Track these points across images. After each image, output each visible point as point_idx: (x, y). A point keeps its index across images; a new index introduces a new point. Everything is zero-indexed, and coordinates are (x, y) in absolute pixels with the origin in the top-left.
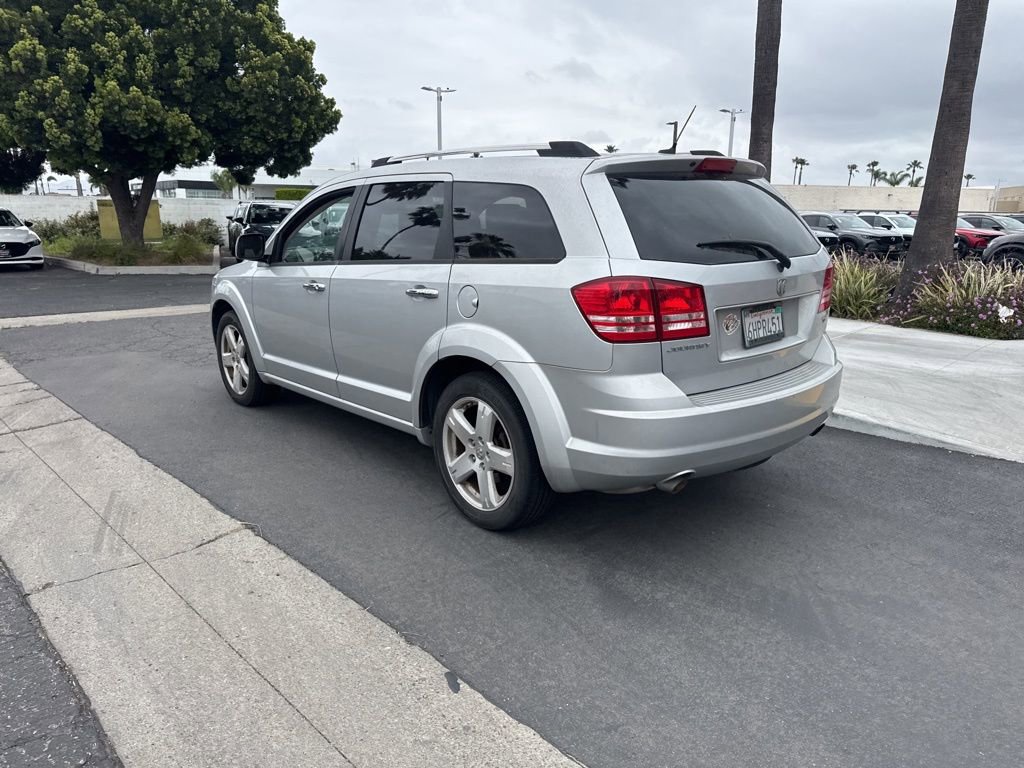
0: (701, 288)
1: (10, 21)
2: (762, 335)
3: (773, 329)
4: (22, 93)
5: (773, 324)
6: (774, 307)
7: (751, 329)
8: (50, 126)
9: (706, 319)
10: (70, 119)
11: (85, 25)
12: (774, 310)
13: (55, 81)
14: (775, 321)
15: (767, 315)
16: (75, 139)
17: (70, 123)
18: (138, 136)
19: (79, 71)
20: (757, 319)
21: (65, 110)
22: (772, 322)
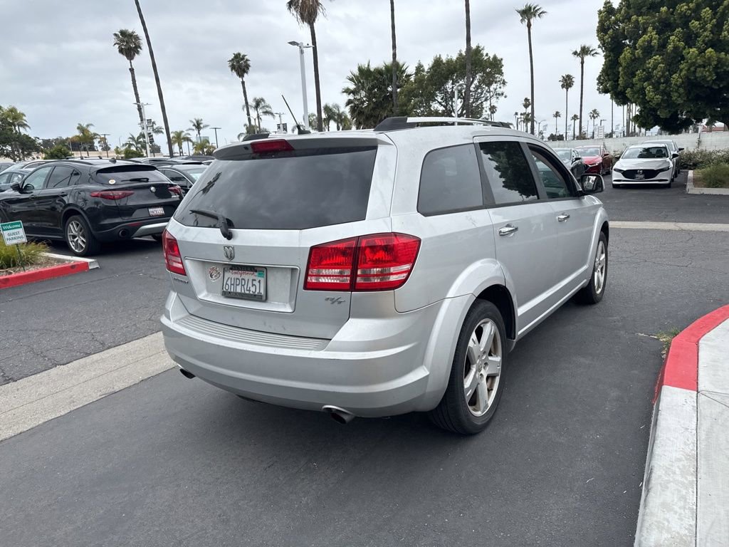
0: (175, 240)
1: (644, 23)
2: (239, 290)
3: (253, 289)
4: (638, 72)
5: (253, 285)
6: (256, 271)
7: (229, 283)
8: (649, 92)
9: (182, 263)
10: (663, 83)
11: (689, 9)
12: (256, 274)
13: (655, 60)
14: (256, 283)
15: (248, 276)
16: (666, 98)
17: (662, 87)
18: (719, 86)
19: (676, 48)
20: (238, 276)
21: (660, 78)
22: (253, 284)
